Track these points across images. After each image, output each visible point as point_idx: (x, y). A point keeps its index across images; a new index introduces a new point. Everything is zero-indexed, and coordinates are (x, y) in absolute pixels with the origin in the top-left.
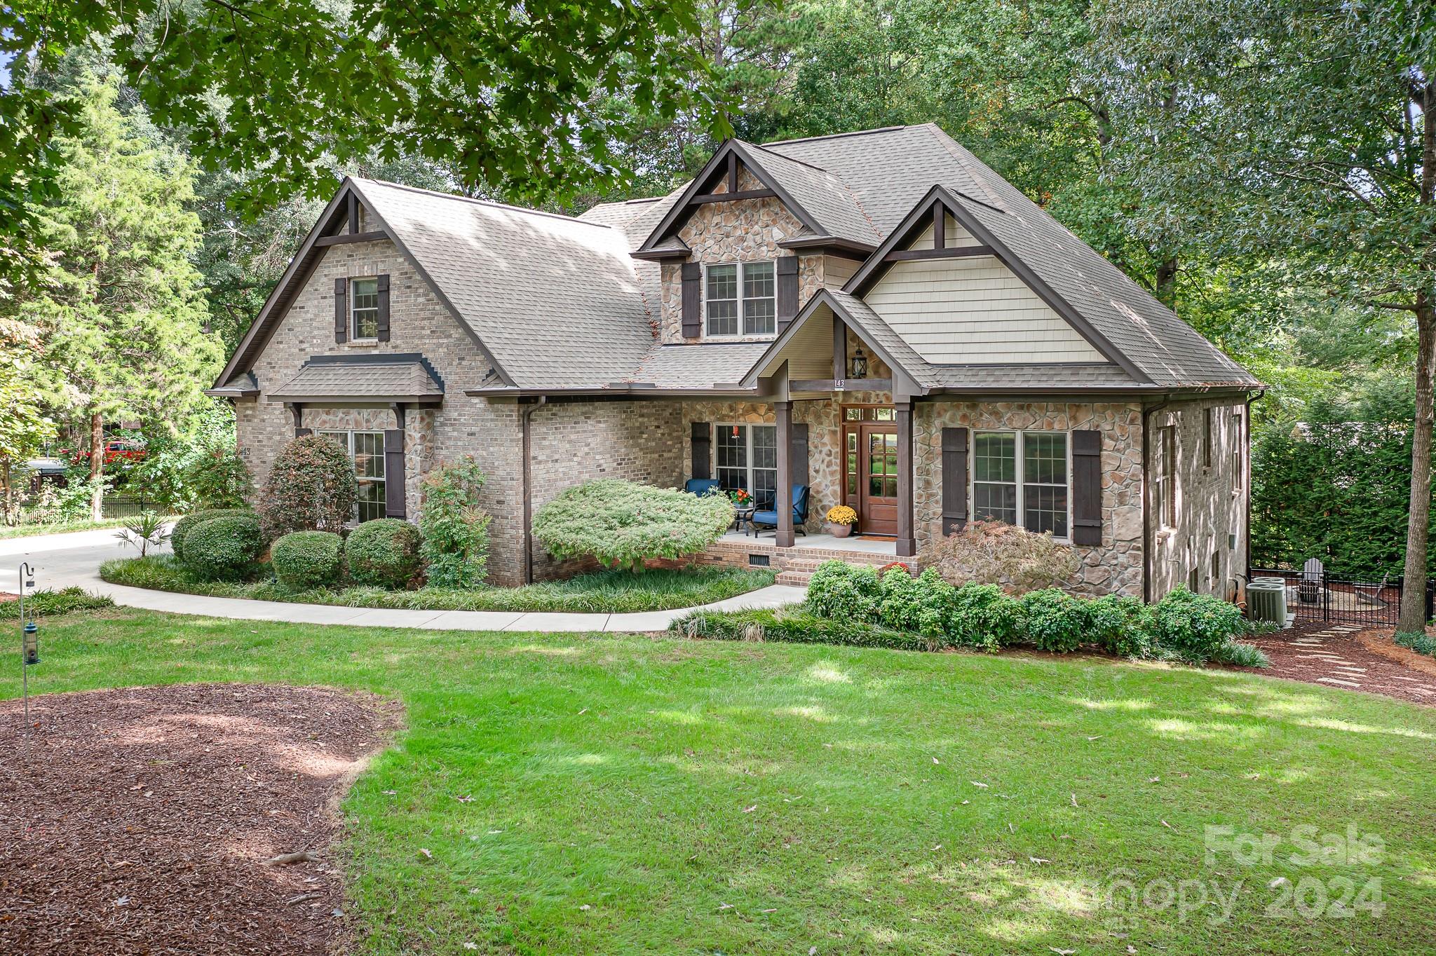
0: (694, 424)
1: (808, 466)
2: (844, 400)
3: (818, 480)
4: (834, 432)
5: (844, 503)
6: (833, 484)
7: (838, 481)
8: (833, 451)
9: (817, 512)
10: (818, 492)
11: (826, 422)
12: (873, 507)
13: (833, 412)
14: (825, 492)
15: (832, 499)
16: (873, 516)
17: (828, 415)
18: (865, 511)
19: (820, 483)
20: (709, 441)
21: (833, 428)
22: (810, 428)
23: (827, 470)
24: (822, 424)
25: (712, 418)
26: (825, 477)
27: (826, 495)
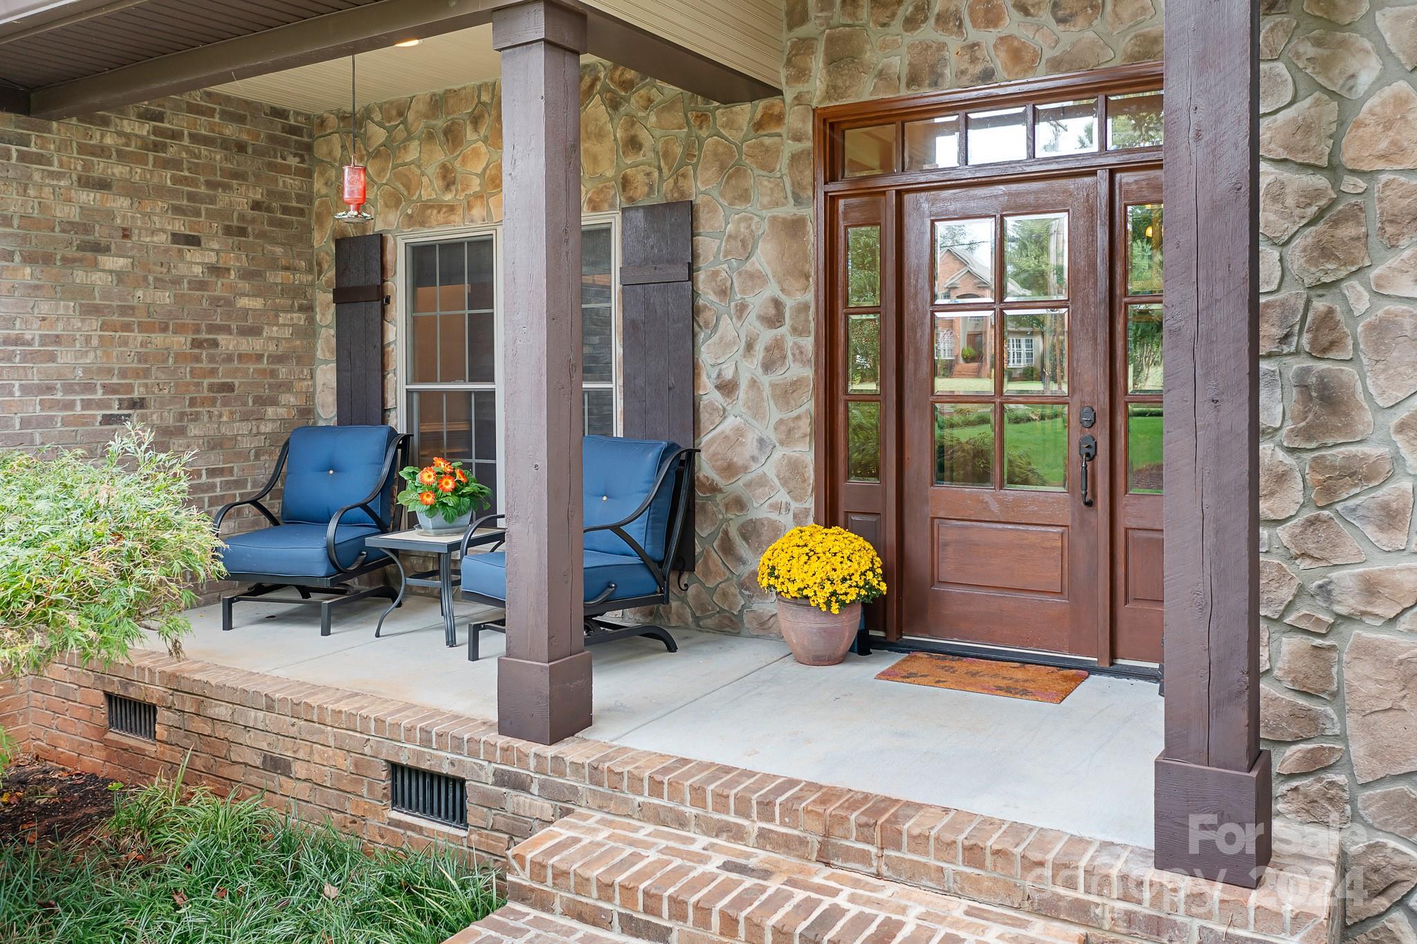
0: (341, 242)
1: (694, 369)
2: (832, 90)
3: (730, 423)
4: (795, 227)
5: (830, 516)
6: (788, 437)
7: (805, 426)
8: (789, 303)
9: (727, 548)
10: (730, 469)
11: (761, 185)
12: (948, 533)
13: (790, 147)
14: (756, 470)
15: (782, 496)
16: (947, 570)
17: (766, 160)
18: (917, 545)
19: (739, 432)
20: (384, 300)
21: (789, 210)
22: (703, 217)
23: (765, 380)
24: (744, 196)
25: (394, 218)
26: (756, 410)
27: (762, 481)
